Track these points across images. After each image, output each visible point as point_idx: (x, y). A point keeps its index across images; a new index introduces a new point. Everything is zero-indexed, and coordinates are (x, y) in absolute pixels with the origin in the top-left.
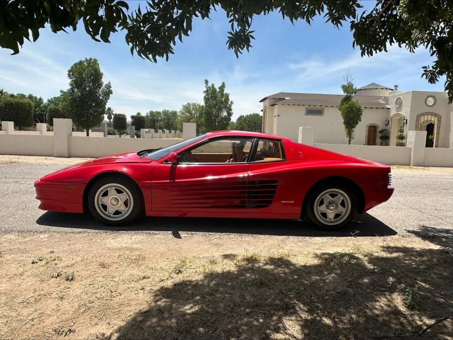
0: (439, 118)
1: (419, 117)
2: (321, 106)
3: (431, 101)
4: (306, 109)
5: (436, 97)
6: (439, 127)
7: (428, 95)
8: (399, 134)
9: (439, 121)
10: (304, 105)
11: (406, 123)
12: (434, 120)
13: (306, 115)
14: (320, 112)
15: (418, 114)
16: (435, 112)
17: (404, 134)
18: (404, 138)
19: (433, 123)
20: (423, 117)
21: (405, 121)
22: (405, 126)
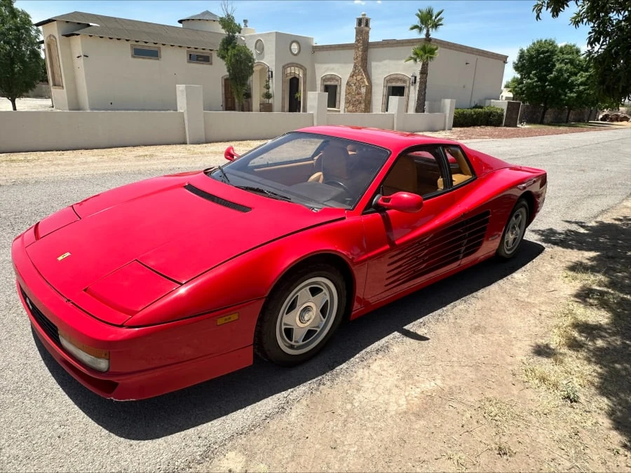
0: (305, 70)
1: (284, 68)
2: (146, 43)
3: (295, 47)
4: (132, 47)
5: (300, 42)
6: (305, 83)
7: (293, 39)
8: (265, 91)
9: (305, 75)
10: (127, 40)
11: (272, 77)
12: (299, 73)
13: (133, 57)
14: (154, 54)
15: (283, 64)
16: (300, 63)
17: (271, 91)
18: (271, 97)
19: (297, 77)
20: (289, 69)
21: (270, 73)
22: (270, 80)
